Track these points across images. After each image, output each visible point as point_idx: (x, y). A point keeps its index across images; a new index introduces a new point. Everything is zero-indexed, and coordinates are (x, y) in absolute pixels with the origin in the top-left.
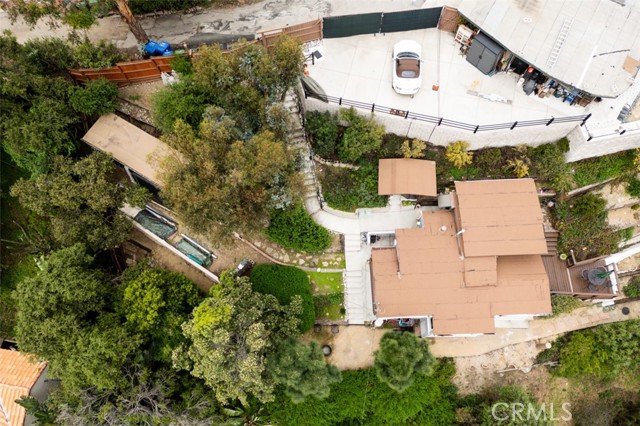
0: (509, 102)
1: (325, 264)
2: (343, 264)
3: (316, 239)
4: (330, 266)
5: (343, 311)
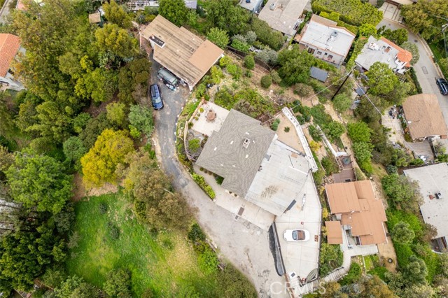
0: (305, 195)
1: (362, 264)
2: (360, 256)
3: (355, 268)
4: (362, 262)
5: (375, 255)
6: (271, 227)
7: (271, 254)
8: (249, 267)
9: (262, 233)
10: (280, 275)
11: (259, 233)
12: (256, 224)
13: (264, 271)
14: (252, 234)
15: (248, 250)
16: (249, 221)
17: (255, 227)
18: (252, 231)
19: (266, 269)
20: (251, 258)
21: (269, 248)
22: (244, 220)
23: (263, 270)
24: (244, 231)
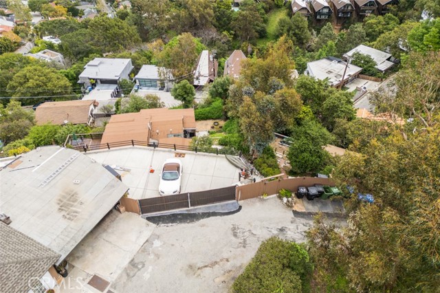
6: (149, 219)
7: (203, 221)
8: (228, 266)
9: (158, 237)
10: (240, 207)
11: (157, 243)
12: (137, 248)
13: (235, 235)
14: (158, 256)
15: (191, 267)
16: (126, 263)
17: (143, 250)
18: (152, 257)
19: (230, 232)
20: (208, 262)
21: (191, 225)
22: (120, 277)
23: (233, 238)
24: (146, 276)
